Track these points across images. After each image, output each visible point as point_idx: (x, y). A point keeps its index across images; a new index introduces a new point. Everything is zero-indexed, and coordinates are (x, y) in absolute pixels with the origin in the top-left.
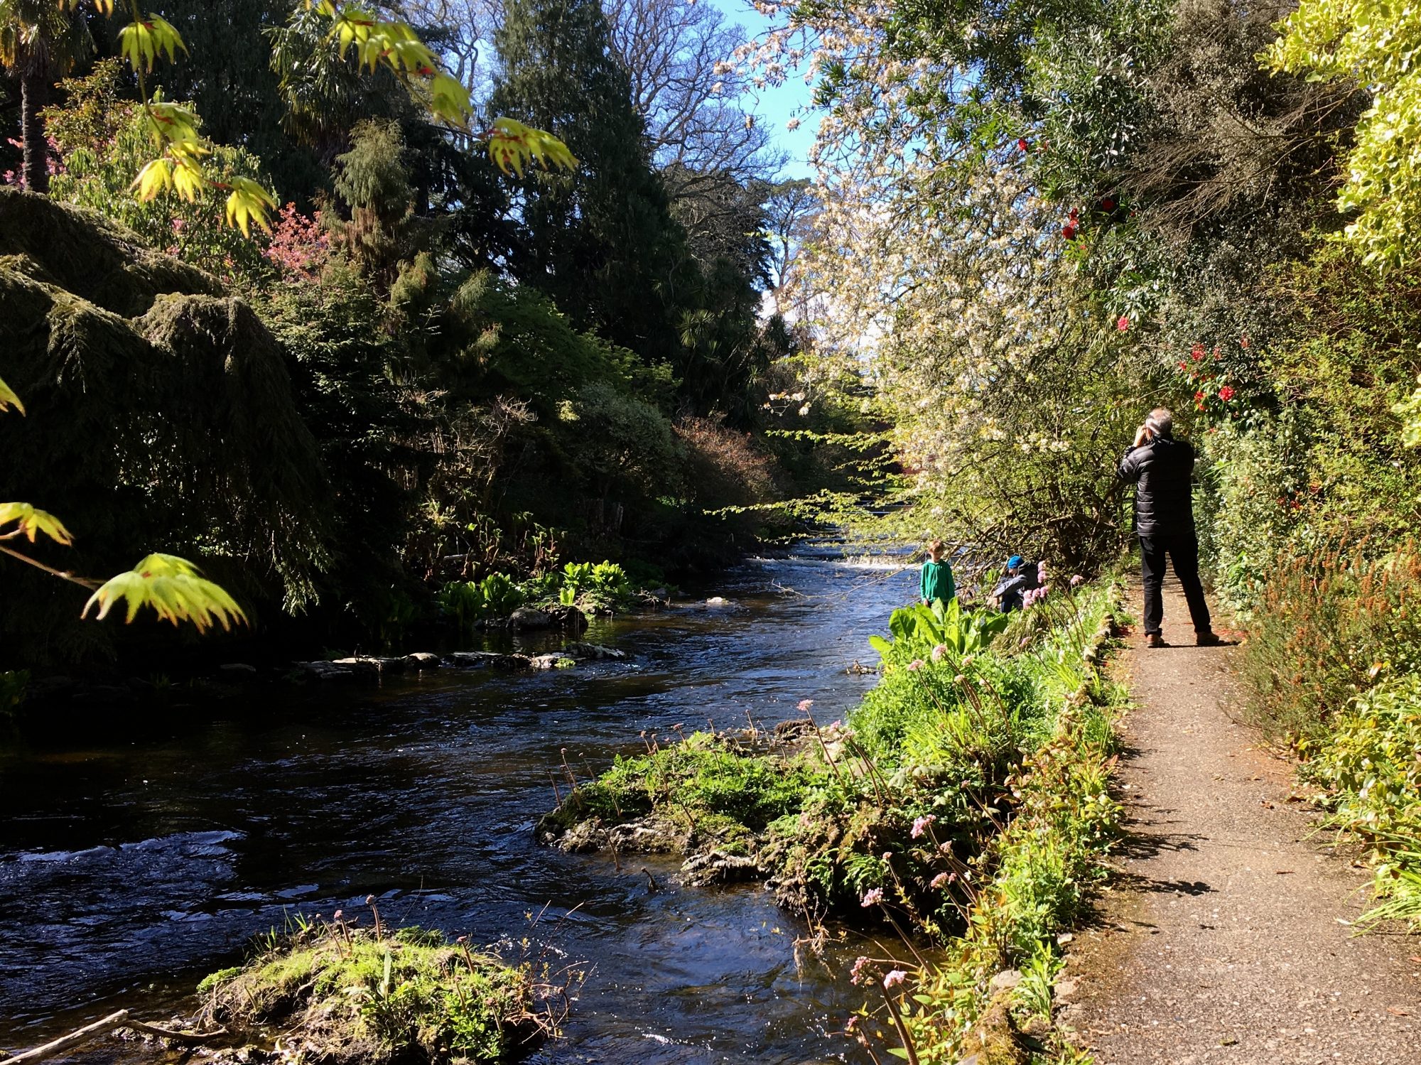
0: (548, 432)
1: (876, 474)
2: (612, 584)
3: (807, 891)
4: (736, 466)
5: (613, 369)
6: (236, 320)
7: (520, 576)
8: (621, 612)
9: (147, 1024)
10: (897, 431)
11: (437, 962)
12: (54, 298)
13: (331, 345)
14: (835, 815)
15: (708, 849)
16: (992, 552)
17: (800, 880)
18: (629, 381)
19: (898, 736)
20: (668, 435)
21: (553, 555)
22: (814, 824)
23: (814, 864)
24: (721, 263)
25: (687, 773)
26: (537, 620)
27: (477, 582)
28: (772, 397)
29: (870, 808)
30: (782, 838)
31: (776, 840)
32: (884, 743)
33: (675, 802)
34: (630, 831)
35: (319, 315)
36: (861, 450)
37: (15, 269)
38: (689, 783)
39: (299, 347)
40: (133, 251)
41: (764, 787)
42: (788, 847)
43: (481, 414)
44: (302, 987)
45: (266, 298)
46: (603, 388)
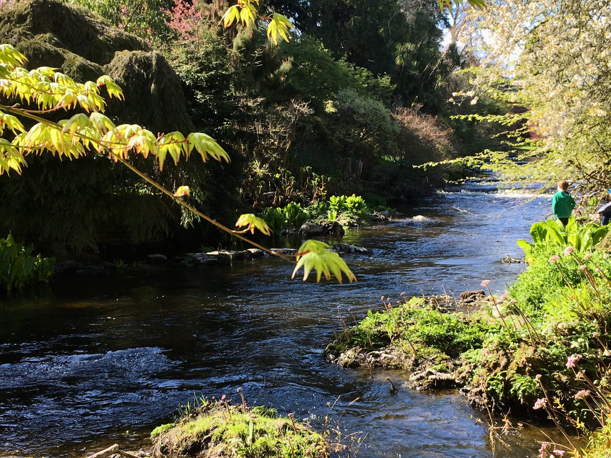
0: (319, 119)
1: (519, 139)
2: (358, 208)
3: (488, 396)
4: (429, 136)
5: (356, 80)
6: (157, 64)
7: (305, 204)
8: (363, 225)
9: (128, 453)
10: (533, 112)
11: (277, 427)
12: (65, 56)
13: (203, 75)
14: (504, 350)
15: (425, 368)
16: (594, 186)
17: (483, 390)
18: (366, 88)
19: (540, 302)
20: (389, 119)
21: (323, 191)
22: (491, 355)
23: (492, 379)
24: (419, 14)
25: (410, 322)
26: (315, 230)
27: (282, 207)
28: (454, 94)
29: (526, 347)
30: (470, 363)
31: (466, 364)
32: (531, 306)
33: (404, 339)
34: (378, 356)
35: (198, 59)
36: (509, 125)
37: (45, 42)
38: (412, 328)
39: (187, 77)
40: (103, 28)
41: (458, 332)
42: (474, 369)
43: (283, 110)
44: (205, 437)
45: (170, 50)
46: (350, 92)
